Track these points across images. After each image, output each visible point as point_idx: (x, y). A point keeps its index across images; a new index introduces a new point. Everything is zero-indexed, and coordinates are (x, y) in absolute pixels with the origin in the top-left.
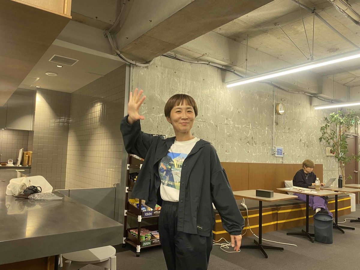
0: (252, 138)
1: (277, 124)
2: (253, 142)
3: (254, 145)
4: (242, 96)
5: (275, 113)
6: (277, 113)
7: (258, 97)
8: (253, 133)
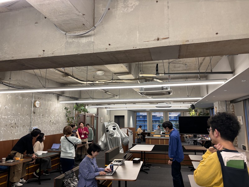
0: (15, 123)
1: (34, 113)
2: (16, 126)
3: (16, 128)
4: (9, 98)
5: (34, 106)
6: (35, 106)
7: (21, 98)
8: (16, 120)
